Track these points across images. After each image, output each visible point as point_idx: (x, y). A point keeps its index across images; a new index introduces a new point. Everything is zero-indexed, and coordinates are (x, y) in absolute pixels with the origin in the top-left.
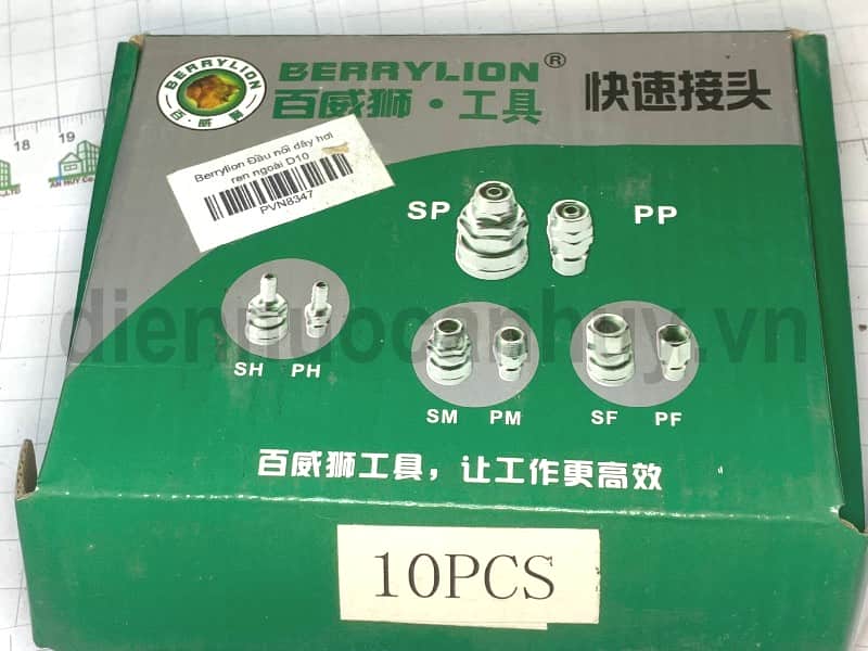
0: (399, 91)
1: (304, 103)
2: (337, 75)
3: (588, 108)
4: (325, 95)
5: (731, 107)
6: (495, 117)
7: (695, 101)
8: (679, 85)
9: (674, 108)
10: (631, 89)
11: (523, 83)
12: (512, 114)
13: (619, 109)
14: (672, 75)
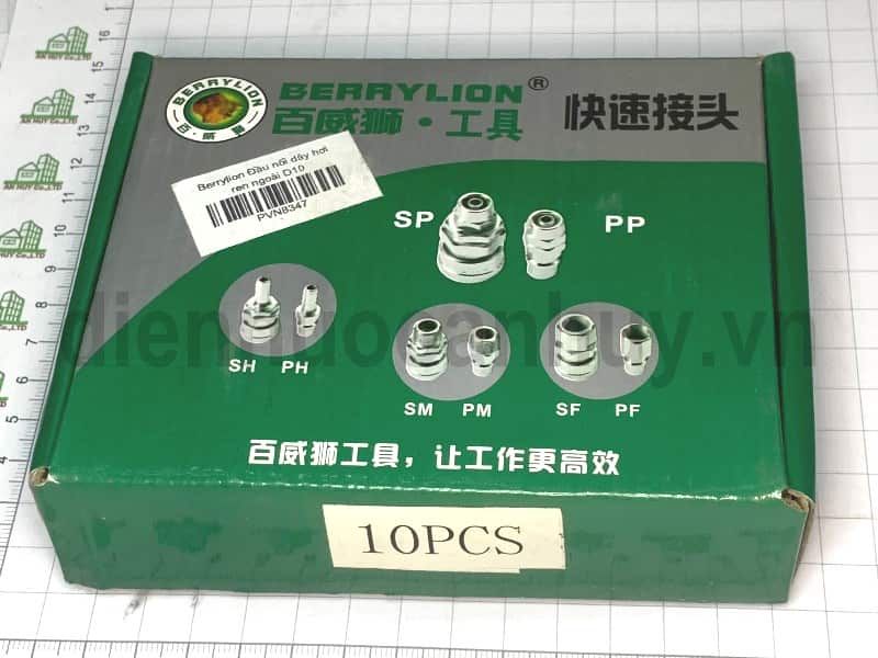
0: (389, 110)
1: (302, 120)
2: (334, 95)
3: (567, 127)
4: (322, 113)
5: (701, 127)
6: (479, 135)
7: (668, 121)
8: (653, 107)
9: (647, 128)
10: (608, 110)
11: (507, 104)
12: (496, 132)
13: (596, 127)
14: (647, 97)
